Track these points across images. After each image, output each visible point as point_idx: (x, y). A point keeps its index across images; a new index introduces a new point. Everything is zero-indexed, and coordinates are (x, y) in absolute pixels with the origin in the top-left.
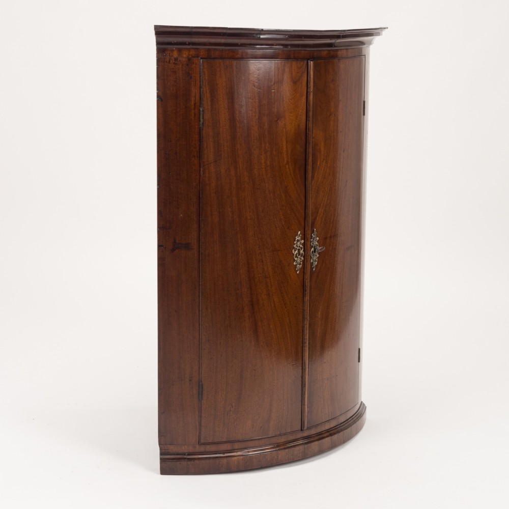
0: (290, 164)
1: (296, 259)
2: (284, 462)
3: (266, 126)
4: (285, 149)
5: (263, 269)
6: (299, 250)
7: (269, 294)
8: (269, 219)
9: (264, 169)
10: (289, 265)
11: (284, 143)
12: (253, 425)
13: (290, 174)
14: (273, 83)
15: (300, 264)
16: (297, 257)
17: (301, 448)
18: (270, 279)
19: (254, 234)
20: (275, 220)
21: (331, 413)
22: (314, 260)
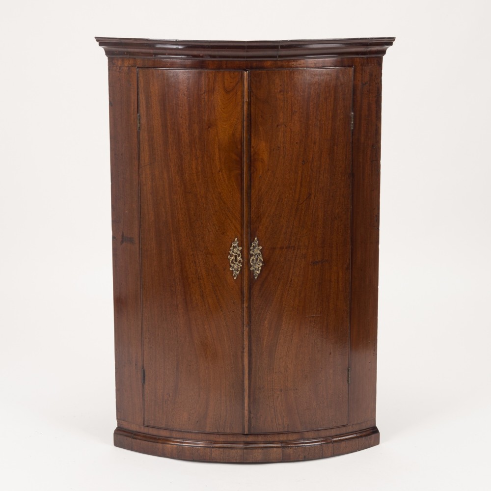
0: (224, 171)
1: (232, 265)
2: (218, 461)
3: (197, 133)
4: (217, 156)
5: (196, 270)
6: (236, 256)
7: (203, 295)
8: (202, 223)
9: (195, 175)
10: (224, 270)
11: (217, 151)
12: (189, 418)
13: (224, 181)
14: (202, 93)
15: (237, 270)
16: (232, 262)
17: (239, 451)
18: (204, 281)
19: (187, 236)
20: (208, 224)
21: (288, 425)
22: (255, 269)
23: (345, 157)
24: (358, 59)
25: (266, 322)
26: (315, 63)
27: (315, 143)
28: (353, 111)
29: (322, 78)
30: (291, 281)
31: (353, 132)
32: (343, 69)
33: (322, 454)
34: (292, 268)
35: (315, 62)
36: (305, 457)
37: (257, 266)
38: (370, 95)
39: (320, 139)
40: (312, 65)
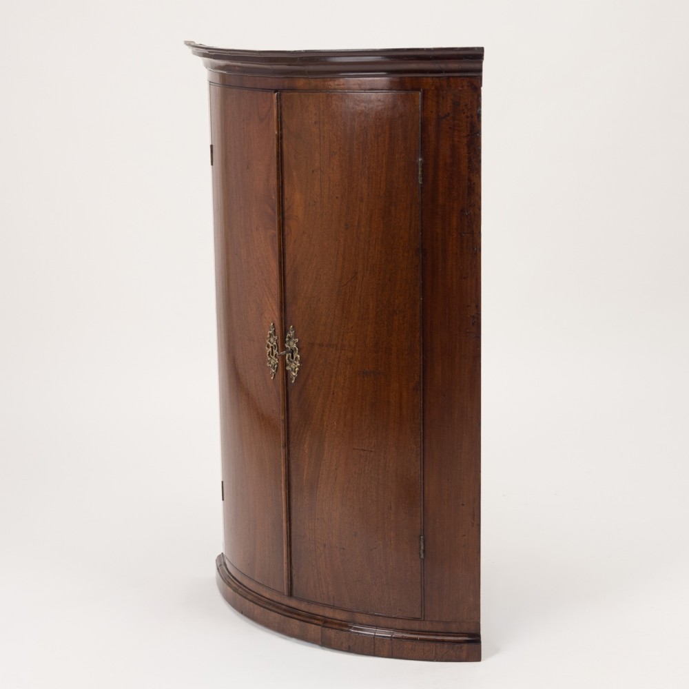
0: (261, 228)
1: (269, 359)
3: (240, 175)
6: (272, 347)
14: (242, 120)
15: (275, 368)
16: (269, 355)
21: (334, 597)
22: (292, 369)
23: (408, 224)
24: (429, 79)
25: (306, 446)
26: (359, 84)
27: (362, 200)
28: (423, 156)
29: (371, 105)
30: (333, 394)
31: (422, 188)
32: (403, 93)
33: (374, 649)
34: (334, 375)
35: (359, 82)
36: (349, 647)
37: (293, 366)
38: (456, 134)
39: (368, 194)
40: (354, 87)
